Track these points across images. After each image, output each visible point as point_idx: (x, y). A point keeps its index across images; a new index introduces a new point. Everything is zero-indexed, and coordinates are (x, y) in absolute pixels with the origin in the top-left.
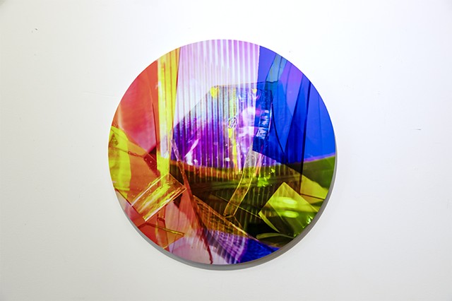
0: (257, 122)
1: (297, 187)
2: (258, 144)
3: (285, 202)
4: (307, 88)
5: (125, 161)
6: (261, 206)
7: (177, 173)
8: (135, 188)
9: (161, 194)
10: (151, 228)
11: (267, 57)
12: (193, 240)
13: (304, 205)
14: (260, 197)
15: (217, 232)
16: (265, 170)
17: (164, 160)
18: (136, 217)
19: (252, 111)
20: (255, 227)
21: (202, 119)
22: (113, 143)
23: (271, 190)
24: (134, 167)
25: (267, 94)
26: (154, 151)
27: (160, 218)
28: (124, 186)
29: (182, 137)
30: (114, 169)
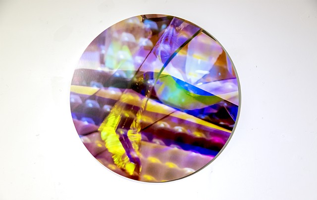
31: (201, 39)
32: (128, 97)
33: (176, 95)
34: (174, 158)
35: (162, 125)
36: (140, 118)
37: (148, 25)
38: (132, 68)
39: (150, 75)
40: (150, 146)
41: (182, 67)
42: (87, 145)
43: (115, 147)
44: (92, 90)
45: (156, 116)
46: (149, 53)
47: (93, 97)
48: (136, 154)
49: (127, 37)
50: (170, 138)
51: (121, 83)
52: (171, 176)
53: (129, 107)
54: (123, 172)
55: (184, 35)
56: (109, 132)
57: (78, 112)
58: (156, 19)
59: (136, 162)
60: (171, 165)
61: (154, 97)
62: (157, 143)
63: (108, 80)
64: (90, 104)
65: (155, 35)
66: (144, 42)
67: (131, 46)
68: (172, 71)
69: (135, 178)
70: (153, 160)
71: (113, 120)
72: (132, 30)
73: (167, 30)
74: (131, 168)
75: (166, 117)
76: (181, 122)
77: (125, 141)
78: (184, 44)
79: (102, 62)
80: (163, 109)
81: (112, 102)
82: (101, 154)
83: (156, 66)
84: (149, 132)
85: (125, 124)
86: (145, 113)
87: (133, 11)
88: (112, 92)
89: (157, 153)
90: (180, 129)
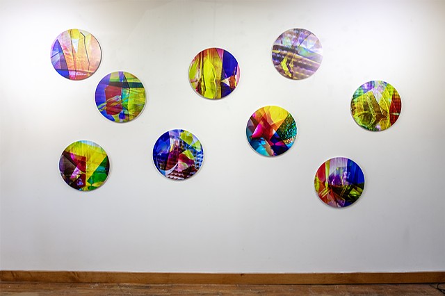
0: (347, 175)
1: (356, 189)
2: (347, 180)
3: (353, 193)
4: (358, 167)
5: (318, 184)
6: (348, 193)
7: (329, 186)
8: (320, 190)
9: (326, 192)
10: (324, 199)
11: (349, 161)
12: (333, 201)
13: (358, 193)
14: (348, 192)
15: (339, 200)
16: (349, 185)
17: (327, 184)
18: (320, 197)
19: (346, 172)
20: (347, 199)
21: (335, 175)
22: (315, 180)
23: (350, 190)
24: (320, 186)
25: (349, 169)
26: (325, 182)
27: (326, 196)
28: (318, 189)
29: (331, 178)
30: (316, 186)
31: (311, 35)
32: (289, 53)
33: (304, 53)
34: (303, 72)
35: (300, 62)
36: (293, 60)
37: (295, 32)
38: (291, 45)
39: (296, 47)
40: (296, 68)
41: (306, 44)
42: (277, 68)
43: (286, 69)
44: (279, 51)
45: (298, 59)
46: (296, 40)
47: (279, 54)
48: (292, 71)
49: (289, 35)
50: (302, 66)
51: (287, 49)
52: (302, 78)
53: (289, 56)
54: (288, 77)
55: (306, 35)
56: (284, 64)
57: (274, 58)
58: (297, 30)
59: (292, 73)
60: (302, 74)
61: (297, 53)
62: (298, 67)
63: (283, 48)
64: (278, 56)
65: (298, 35)
66: (294, 37)
67: (290, 38)
68: (303, 45)
69: (292, 78)
70: (297, 73)
71: (285, 61)
72: (291, 33)
73: (301, 33)
74: (290, 75)
75: (301, 60)
76: (305, 61)
77: (288, 67)
78: (306, 37)
79: (282, 43)
80: (300, 57)
81: (285, 55)
82: (281, 71)
83: (298, 44)
84: (296, 64)
85: (288, 62)
86: (295, 58)
87: (291, 27)
88: (285, 52)
89: (298, 71)
90: (305, 63)
